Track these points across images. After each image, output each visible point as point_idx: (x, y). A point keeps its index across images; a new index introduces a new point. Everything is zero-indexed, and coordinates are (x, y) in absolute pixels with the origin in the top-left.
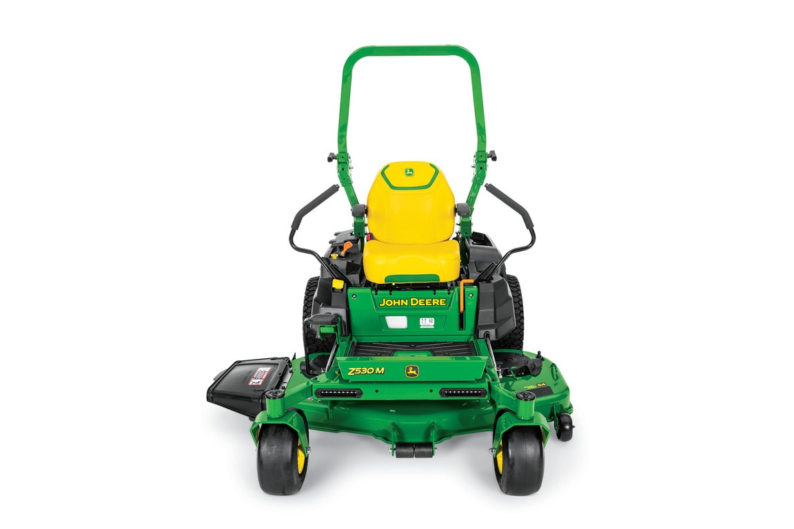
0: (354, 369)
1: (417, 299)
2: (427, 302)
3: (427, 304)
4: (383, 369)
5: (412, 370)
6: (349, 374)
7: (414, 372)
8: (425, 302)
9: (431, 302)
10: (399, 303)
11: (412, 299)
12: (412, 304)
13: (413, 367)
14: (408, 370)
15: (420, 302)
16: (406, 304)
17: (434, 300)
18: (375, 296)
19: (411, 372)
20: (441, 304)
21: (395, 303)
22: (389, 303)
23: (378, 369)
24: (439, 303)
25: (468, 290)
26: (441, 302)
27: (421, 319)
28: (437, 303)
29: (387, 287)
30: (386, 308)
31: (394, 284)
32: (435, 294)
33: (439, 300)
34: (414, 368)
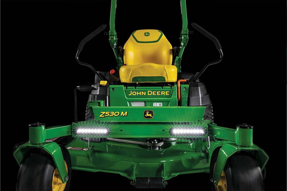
0: (104, 113)
1: (151, 92)
2: (158, 93)
3: (158, 94)
4: (126, 113)
5: (148, 114)
6: (100, 116)
7: (150, 115)
8: (156, 93)
9: (160, 93)
10: (140, 93)
11: (148, 91)
12: (148, 94)
13: (149, 111)
14: (145, 113)
15: (153, 93)
16: (145, 94)
17: (162, 92)
18: (126, 90)
19: (148, 115)
20: (166, 94)
21: (138, 93)
22: (134, 93)
23: (122, 113)
24: (165, 94)
25: (183, 86)
26: (166, 93)
27: (154, 103)
28: (164, 94)
29: (133, 85)
30: (132, 97)
31: (137, 83)
32: (162, 88)
33: (165, 92)
34: (151, 112)
